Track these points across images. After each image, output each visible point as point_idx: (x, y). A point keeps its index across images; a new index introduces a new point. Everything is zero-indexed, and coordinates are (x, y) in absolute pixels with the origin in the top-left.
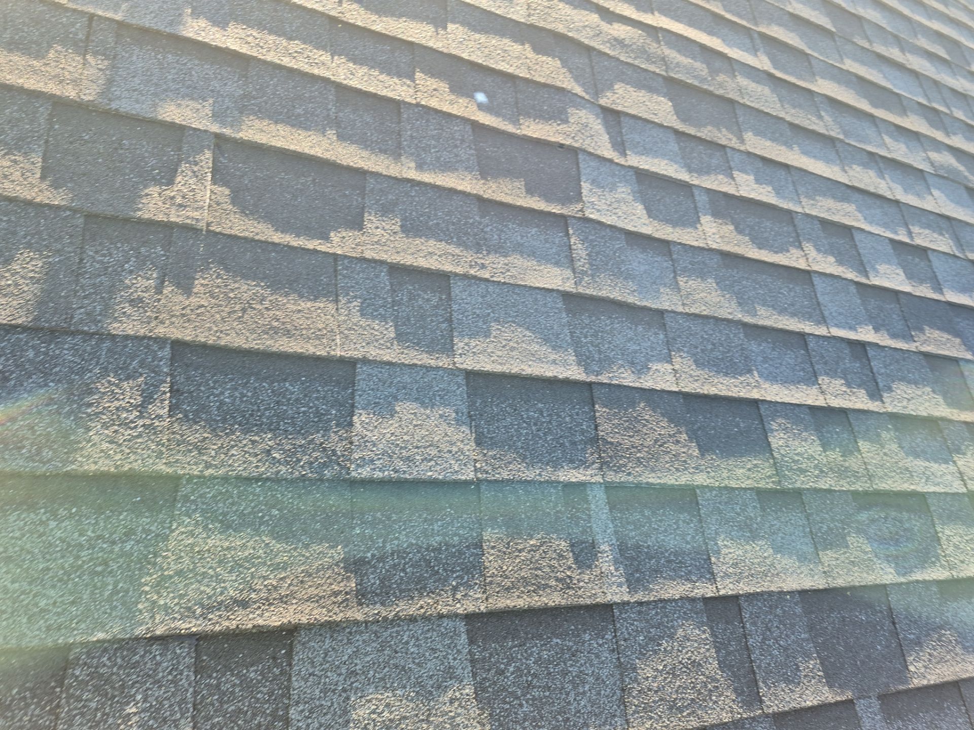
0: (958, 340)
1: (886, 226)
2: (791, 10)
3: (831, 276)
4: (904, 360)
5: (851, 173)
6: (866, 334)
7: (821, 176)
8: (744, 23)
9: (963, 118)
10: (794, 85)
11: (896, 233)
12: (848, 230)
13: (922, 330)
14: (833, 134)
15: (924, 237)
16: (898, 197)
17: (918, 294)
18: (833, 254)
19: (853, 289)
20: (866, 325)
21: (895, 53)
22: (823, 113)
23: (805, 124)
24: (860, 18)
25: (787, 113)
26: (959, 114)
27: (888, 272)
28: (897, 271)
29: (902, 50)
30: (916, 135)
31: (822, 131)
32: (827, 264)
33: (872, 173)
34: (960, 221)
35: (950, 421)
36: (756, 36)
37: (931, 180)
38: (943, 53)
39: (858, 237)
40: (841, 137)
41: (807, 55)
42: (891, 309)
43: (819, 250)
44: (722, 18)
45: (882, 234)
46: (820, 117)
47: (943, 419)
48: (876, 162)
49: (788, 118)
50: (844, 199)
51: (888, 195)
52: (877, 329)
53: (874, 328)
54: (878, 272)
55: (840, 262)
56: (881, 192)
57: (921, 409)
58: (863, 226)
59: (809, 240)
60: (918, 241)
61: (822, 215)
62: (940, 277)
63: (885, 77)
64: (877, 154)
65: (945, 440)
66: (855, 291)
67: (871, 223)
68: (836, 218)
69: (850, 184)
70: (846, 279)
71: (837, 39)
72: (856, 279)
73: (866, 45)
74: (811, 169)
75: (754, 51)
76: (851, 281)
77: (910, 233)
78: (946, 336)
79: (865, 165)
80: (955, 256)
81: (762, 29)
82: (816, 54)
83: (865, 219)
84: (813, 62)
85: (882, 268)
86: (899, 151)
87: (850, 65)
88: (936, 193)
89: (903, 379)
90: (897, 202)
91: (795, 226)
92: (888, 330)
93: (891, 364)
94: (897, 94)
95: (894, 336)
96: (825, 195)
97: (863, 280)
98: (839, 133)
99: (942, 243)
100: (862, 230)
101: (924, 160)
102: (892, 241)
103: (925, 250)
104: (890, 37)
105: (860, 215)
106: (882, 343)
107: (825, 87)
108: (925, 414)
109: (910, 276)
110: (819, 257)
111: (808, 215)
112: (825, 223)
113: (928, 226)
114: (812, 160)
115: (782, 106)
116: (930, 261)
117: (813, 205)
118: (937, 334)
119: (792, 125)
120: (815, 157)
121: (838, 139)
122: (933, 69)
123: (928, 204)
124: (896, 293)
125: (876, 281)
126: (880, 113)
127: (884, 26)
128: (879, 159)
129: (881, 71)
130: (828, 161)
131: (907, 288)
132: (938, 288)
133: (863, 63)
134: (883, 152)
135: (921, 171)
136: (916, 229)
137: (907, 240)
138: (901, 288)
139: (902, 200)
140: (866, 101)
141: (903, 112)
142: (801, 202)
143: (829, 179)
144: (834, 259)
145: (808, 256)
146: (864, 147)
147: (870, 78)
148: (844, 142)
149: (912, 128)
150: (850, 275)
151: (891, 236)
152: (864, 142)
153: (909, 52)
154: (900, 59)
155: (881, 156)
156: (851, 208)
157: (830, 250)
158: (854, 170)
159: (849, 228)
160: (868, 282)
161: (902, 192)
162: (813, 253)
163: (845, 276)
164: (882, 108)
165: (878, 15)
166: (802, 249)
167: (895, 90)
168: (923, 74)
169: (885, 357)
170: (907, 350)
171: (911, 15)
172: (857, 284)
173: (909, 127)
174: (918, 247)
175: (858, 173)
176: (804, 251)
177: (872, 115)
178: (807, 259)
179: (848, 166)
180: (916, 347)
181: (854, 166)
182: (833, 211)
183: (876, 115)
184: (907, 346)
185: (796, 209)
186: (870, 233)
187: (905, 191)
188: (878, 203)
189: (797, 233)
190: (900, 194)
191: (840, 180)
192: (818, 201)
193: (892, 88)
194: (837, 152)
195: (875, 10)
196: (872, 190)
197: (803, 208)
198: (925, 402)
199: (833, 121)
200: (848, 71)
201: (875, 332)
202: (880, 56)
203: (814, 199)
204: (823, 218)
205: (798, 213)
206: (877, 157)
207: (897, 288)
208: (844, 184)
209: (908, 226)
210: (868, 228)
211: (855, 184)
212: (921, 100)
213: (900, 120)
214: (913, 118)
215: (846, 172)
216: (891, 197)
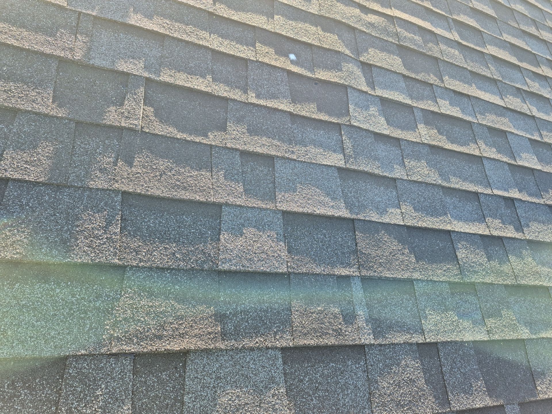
1: (526, 131)
2: (472, 6)
3: (494, 159)
4: (537, 209)
5: (506, 100)
6: (515, 194)
7: (488, 102)
8: (444, 13)
10: (473, 49)
11: (532, 135)
12: (504, 133)
13: (547, 192)
14: (495, 77)
15: (549, 138)
16: (534, 114)
17: (545, 171)
18: (495, 147)
19: (506, 167)
20: (514, 188)
21: (532, 30)
22: (490, 65)
23: (480, 71)
24: (512, 10)
25: (468, 65)
27: (528, 157)
28: (533, 157)
29: (537, 28)
30: (545, 78)
31: (489, 75)
32: (491, 153)
33: (519, 100)
36: (451, 21)
39: (510, 137)
40: (500, 79)
41: (480, 31)
42: (529, 179)
43: (486, 145)
44: (431, 10)
45: (524, 135)
46: (488, 68)
48: (521, 93)
49: (469, 68)
50: (501, 115)
51: (528, 112)
52: (520, 191)
53: (518, 190)
54: (521, 158)
55: (499, 152)
56: (523, 111)
57: (546, 237)
58: (513, 131)
59: (481, 139)
60: (546, 140)
61: (489, 124)
63: (526, 43)
64: (522, 89)
66: (508, 168)
67: (518, 129)
68: (497, 126)
69: (505, 106)
70: (503, 162)
71: (498, 22)
72: (509, 162)
73: (516, 26)
74: (482, 97)
75: (450, 30)
76: (506, 162)
77: (541, 135)
79: (515, 95)
81: (455, 17)
82: (486, 31)
83: (514, 127)
84: (484, 35)
85: (524, 155)
86: (535, 87)
87: (507, 37)
89: (536, 220)
90: (533, 117)
91: (473, 130)
92: (527, 192)
93: (528, 211)
94: (534, 54)
95: (530, 195)
96: (490, 113)
97: (513, 162)
98: (499, 77)
100: (513, 133)
101: (550, 92)
102: (530, 139)
103: (550, 145)
104: (530, 20)
105: (511, 124)
106: (523, 199)
107: (492, 50)
108: (549, 241)
109: (541, 160)
110: (487, 149)
111: (481, 124)
112: (490, 129)
114: (483, 93)
115: (466, 61)
117: (483, 118)
119: (471, 72)
120: (485, 91)
121: (498, 80)
124: (533, 170)
125: (520, 163)
126: (524, 65)
127: (526, 14)
128: (522, 92)
129: (524, 40)
130: (493, 93)
131: (539, 167)
133: (513, 36)
134: (525, 88)
135: (548, 99)
136: (544, 133)
137: (539, 139)
138: (535, 167)
139: (536, 116)
140: (515, 58)
141: (538, 64)
142: (477, 117)
143: (493, 103)
144: (496, 150)
145: (480, 148)
146: (514, 85)
147: (518, 44)
148: (502, 82)
149: (543, 74)
150: (505, 159)
151: (530, 136)
152: (514, 82)
153: (541, 29)
154: (536, 33)
155: (524, 90)
156: (506, 120)
157: (493, 145)
158: (508, 98)
159: (505, 132)
160: (515, 163)
161: (536, 111)
162: (483, 146)
163: (502, 160)
164: (525, 62)
165: (523, 8)
166: (477, 144)
167: (533, 52)
168: (549, 42)
169: (525, 207)
170: (538, 203)
171: (542, 8)
172: (509, 164)
173: (541, 73)
174: (545, 143)
175: (510, 100)
176: (478, 145)
177: (519, 66)
178: (480, 150)
179: (504, 96)
180: (544, 202)
181: (508, 96)
182: (495, 122)
183: (521, 66)
184: (538, 201)
185: (473, 121)
186: (517, 135)
187: (538, 111)
188: (522, 117)
189: (474, 135)
190: (535, 113)
191: (499, 104)
192: (486, 116)
193: (531, 50)
194: (498, 88)
195: (521, 5)
196: (519, 110)
197: (478, 120)
198: (549, 233)
199: (495, 70)
200: (505, 41)
201: (520, 193)
202: (524, 32)
203: (484, 115)
204: (490, 126)
205: (475, 123)
206: (522, 91)
207: (533, 167)
208: (502, 106)
209: (539, 131)
210: (516, 132)
211: (508, 106)
212: (548, 57)
213: (536, 69)
214: (543, 68)
215: (503, 99)
216: (530, 114)
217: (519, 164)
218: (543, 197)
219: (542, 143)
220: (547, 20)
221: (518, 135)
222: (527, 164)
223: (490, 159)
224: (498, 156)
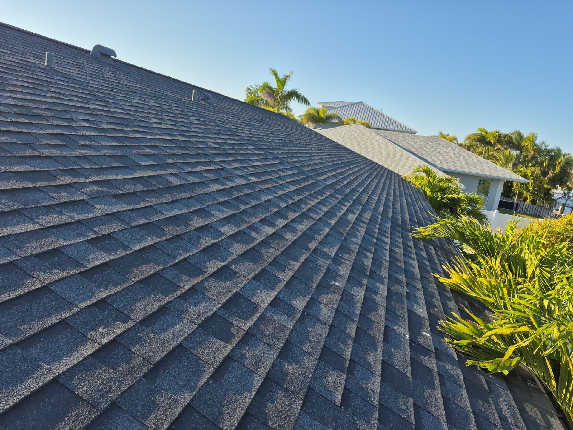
0: (152, 264)
1: (79, 236)
3: (61, 279)
4: (131, 292)
5: (41, 222)
6: (103, 294)
7: (21, 233)
9: (90, 167)
11: (88, 236)
12: (57, 251)
13: (131, 272)
14: (14, 208)
15: (104, 230)
16: (77, 219)
17: (118, 257)
18: (56, 268)
19: (80, 278)
20: (99, 290)
26: (87, 166)
27: (95, 257)
28: (100, 253)
29: (34, 149)
30: (69, 185)
32: (56, 275)
33: (54, 215)
34: (119, 212)
35: (171, 302)
37: (91, 202)
38: (59, 142)
39: (65, 251)
40: (22, 207)
42: (109, 273)
43: (44, 272)
47: (166, 304)
48: (53, 208)
50: (48, 236)
51: (70, 220)
52: (106, 288)
53: (104, 288)
54: (89, 260)
55: (62, 269)
56: (64, 222)
57: (153, 307)
58: (65, 244)
59: (34, 270)
60: (103, 233)
61: (35, 252)
62: (125, 243)
63: (31, 166)
65: (174, 312)
66: (81, 278)
67: (69, 240)
68: (45, 249)
69: (43, 227)
70: (72, 275)
72: (79, 271)
73: (9, 155)
74: (10, 233)
76: (75, 274)
77: (95, 232)
78: (145, 266)
79: (47, 213)
80: (125, 229)
83: (64, 239)
85: (90, 257)
86: (64, 196)
88: (98, 206)
89: (136, 301)
90: (78, 221)
91: (20, 268)
92: (113, 284)
93: (125, 299)
94: (45, 171)
95: (117, 285)
96: (30, 241)
97: (83, 269)
98: (19, 206)
99: (115, 227)
101: (81, 195)
102: (87, 241)
103: (109, 235)
104: (22, 145)
105: (60, 239)
106: (113, 293)
108: (157, 308)
109: (108, 251)
110: (47, 275)
111: (25, 258)
112: (39, 256)
113: (103, 223)
114: (10, 228)
116: (115, 238)
117: (25, 250)
118: (140, 268)
120: (10, 225)
121: (21, 209)
122: (58, 152)
123: (97, 214)
124: (106, 264)
125: (91, 265)
126: (40, 184)
127: (15, 142)
128: (54, 207)
130: (22, 223)
131: (111, 258)
132: (127, 248)
133: (12, 164)
134: (55, 202)
135: (83, 200)
136: (97, 229)
137: (96, 236)
138: (107, 260)
139: (80, 219)
140: (27, 182)
141: (55, 178)
142: (16, 253)
143: (28, 232)
144: (57, 270)
145: (39, 279)
146: (41, 205)
147: (22, 170)
148: (25, 208)
149: (65, 183)
150: (73, 272)
151: (86, 239)
152: (39, 203)
153: (39, 149)
154: (35, 154)
155: (54, 205)
156: (53, 238)
157: (53, 267)
158: (42, 219)
159: (58, 249)
160: (86, 269)
161: (78, 215)
162: (42, 275)
163: (70, 274)
164: (40, 181)
165: (7, 138)
166: (33, 277)
167: (42, 170)
168: (54, 156)
169: (119, 298)
170: (129, 286)
171: (28, 131)
172: (80, 273)
173: (62, 183)
174: (104, 236)
175: (45, 219)
176: (35, 278)
177: (35, 187)
178: (40, 280)
179: (36, 219)
180: (133, 281)
181: (41, 217)
182: (41, 246)
183: (38, 186)
184: (128, 284)
185: (15, 259)
186: (71, 245)
187: (80, 214)
188: (67, 227)
189: (24, 271)
190: (77, 217)
191: (35, 229)
192: (27, 247)
193: (39, 169)
194: (25, 216)
195: (3, 136)
196: (59, 223)
197: (19, 256)
198: (154, 303)
199: (11, 201)
200: (4, 172)
201: (106, 290)
202: (21, 157)
203: (24, 247)
204: (37, 253)
205: (17, 260)
206: (52, 206)
207: (105, 261)
208: (39, 229)
209: (92, 229)
210: (69, 243)
211: (46, 226)
212: (61, 168)
213: (55, 182)
214: (62, 178)
215: (37, 223)
216: (73, 221)
217: (90, 267)
218: (130, 278)
219: (101, 237)
220: (40, 140)
221: (73, 244)
222: (98, 263)
223: (57, 281)
224: (64, 274)
